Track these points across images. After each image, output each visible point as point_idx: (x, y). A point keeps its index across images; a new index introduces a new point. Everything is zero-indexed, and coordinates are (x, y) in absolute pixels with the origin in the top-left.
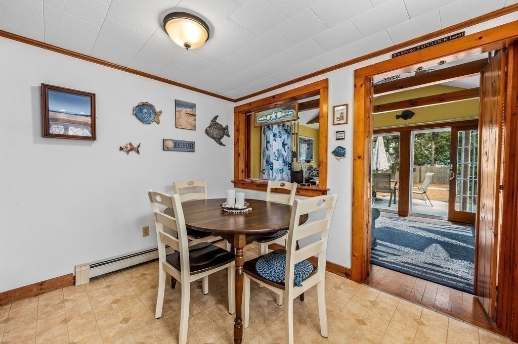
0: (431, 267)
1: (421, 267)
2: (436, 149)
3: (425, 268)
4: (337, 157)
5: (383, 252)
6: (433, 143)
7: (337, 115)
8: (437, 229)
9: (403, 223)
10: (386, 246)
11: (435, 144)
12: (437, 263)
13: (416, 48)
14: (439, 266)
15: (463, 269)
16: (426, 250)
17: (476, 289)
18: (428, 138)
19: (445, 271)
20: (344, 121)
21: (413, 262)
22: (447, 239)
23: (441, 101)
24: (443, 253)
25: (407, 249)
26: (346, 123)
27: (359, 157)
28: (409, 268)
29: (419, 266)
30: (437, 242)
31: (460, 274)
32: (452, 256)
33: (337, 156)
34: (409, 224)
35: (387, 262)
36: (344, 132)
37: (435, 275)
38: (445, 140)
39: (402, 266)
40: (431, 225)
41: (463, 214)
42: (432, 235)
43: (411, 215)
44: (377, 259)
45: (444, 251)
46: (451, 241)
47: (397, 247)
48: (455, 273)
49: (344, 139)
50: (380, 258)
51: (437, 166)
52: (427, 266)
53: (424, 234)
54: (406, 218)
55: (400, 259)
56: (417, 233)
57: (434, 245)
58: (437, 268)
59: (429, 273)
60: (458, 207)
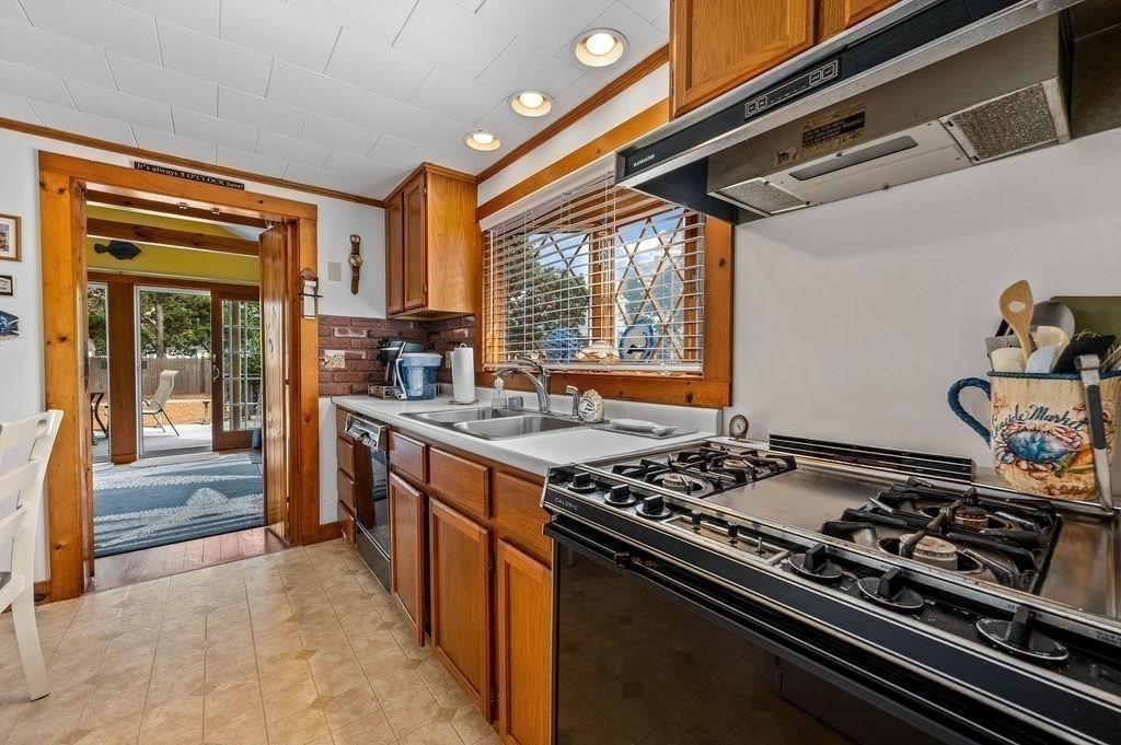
0: (204, 519)
1: (189, 526)
2: (167, 322)
3: (195, 525)
5: (106, 533)
6: (160, 308)
8: (198, 468)
9: (129, 474)
10: (109, 522)
11: (166, 310)
12: (212, 511)
13: (179, 173)
14: (217, 514)
15: (247, 506)
16: (190, 502)
17: (266, 521)
18: (148, 297)
19: (225, 516)
21: (174, 524)
22: (217, 478)
23: (197, 245)
24: (216, 496)
25: (155, 512)
26: (16, 259)
27: (63, 339)
28: (168, 535)
29: (185, 526)
30: (204, 485)
31: (244, 512)
32: (230, 496)
34: (142, 472)
35: (124, 543)
36: (9, 277)
37: (212, 527)
38: (184, 304)
39: (155, 538)
40: (187, 465)
41: (235, 433)
42: (193, 479)
43: (142, 457)
44: (100, 547)
45: (217, 494)
46: (224, 478)
47: (133, 515)
48: (239, 513)
49: (11, 294)
50: (104, 545)
51: (168, 356)
52: (198, 521)
53: (179, 480)
54: (133, 464)
55: (146, 530)
56: (166, 483)
57: (200, 490)
58: (214, 518)
59: (203, 528)
60: (227, 426)
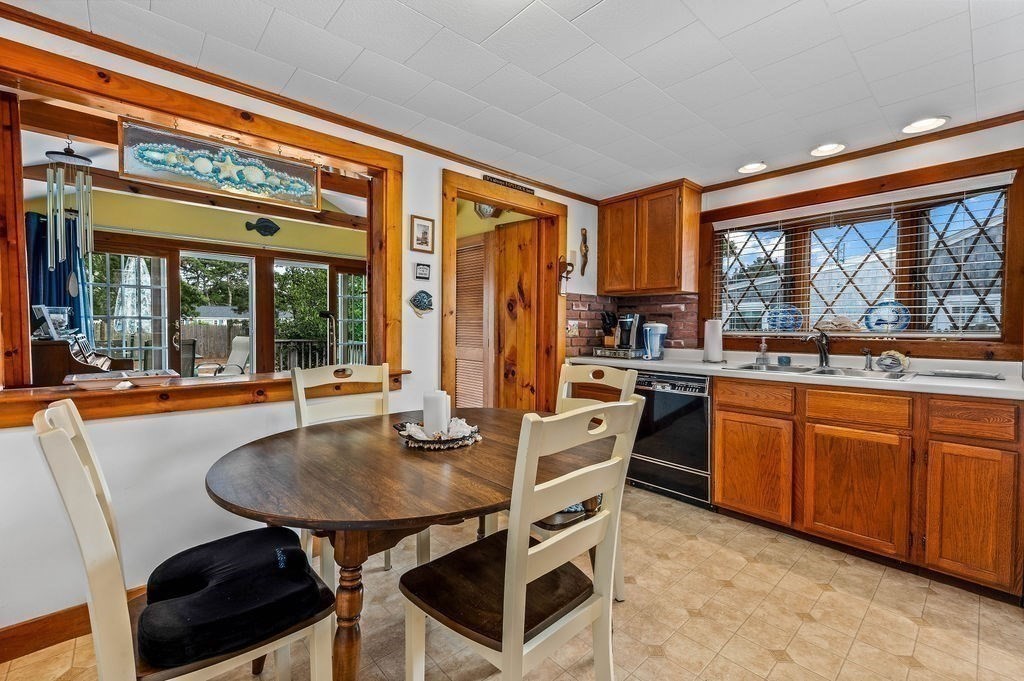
4: (417, 310)
7: (418, 234)
20: (429, 248)
26: (432, 252)
33: (417, 307)
36: (429, 266)
49: (428, 279)
